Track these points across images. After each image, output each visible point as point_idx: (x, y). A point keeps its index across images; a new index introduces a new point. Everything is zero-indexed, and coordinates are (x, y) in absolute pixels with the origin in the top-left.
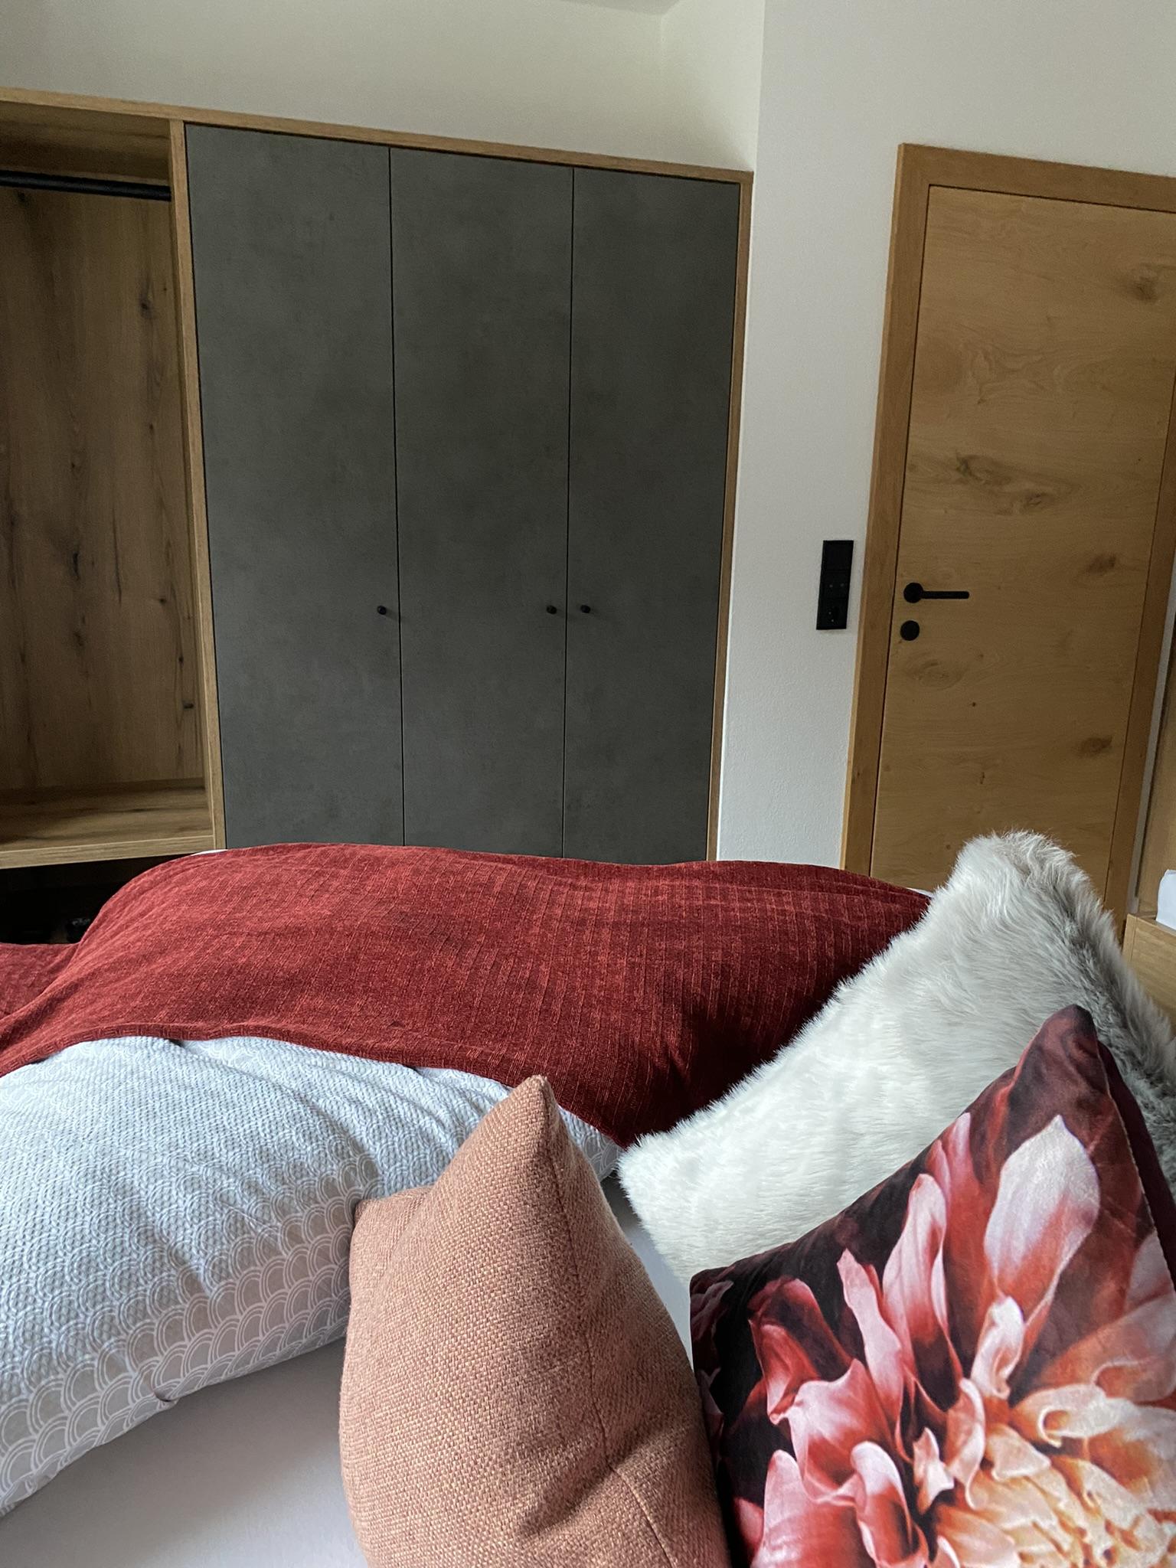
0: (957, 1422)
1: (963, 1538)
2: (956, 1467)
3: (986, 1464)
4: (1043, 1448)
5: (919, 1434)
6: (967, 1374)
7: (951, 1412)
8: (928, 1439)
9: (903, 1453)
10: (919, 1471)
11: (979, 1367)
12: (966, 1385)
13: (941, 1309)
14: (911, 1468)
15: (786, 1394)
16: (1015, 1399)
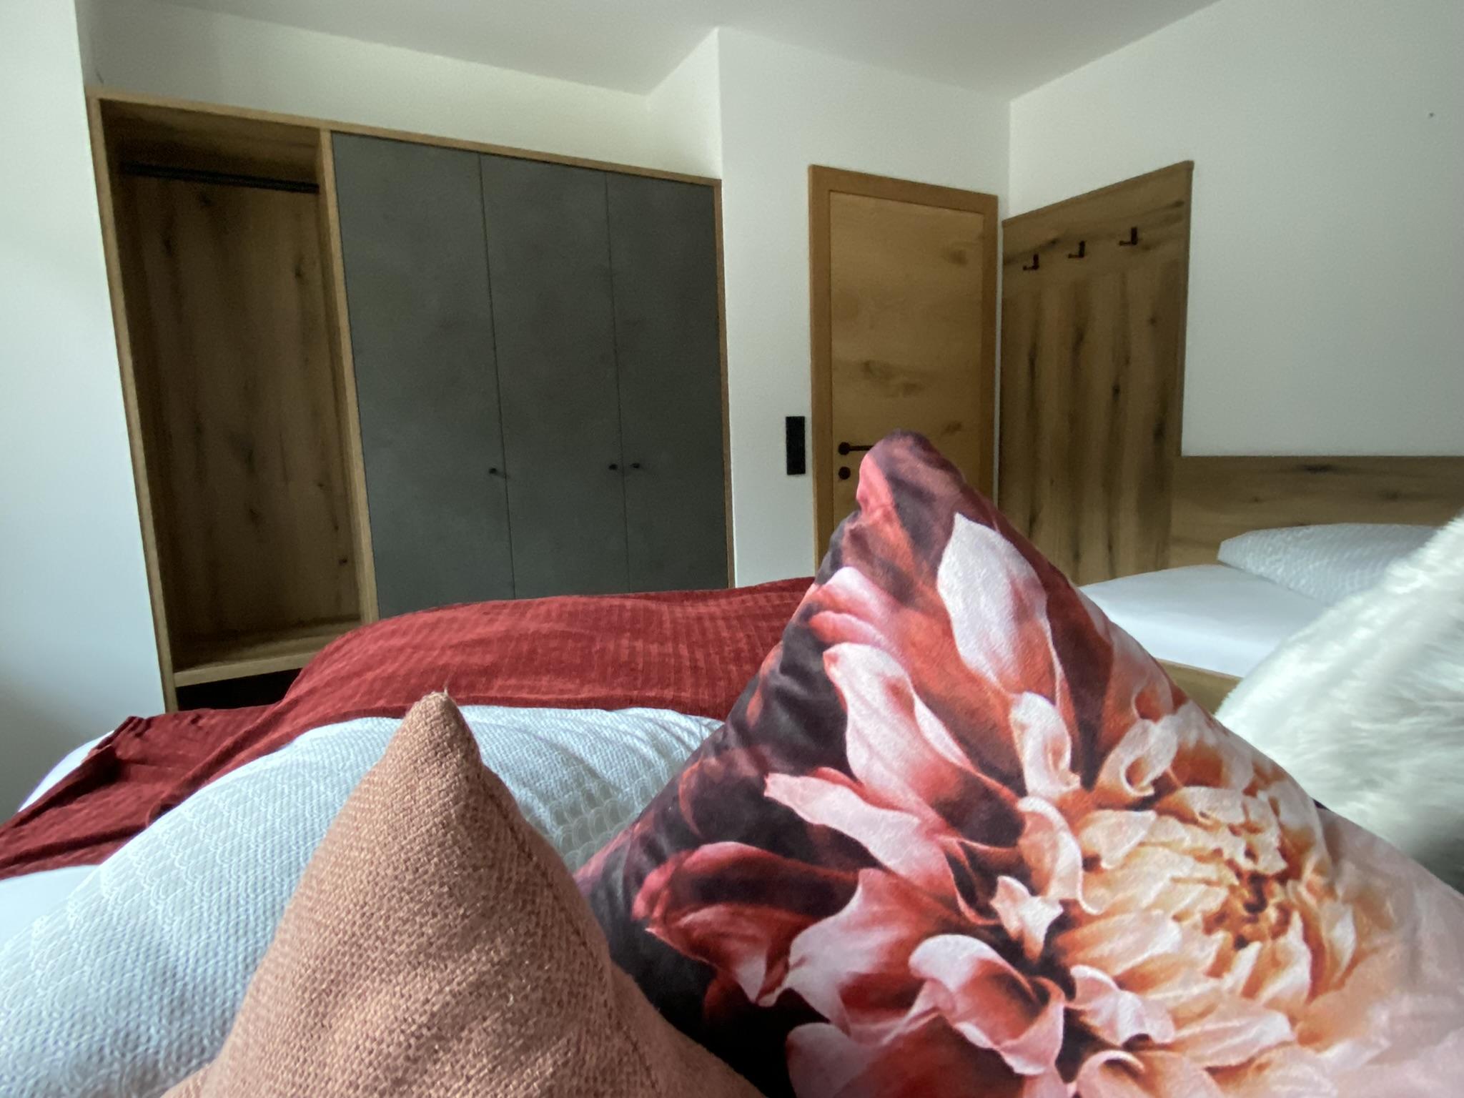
0: (1034, 846)
1: (1095, 952)
2: (1056, 890)
3: (1091, 863)
4: (1142, 804)
5: (991, 889)
6: (1022, 792)
7: (1023, 842)
8: (1007, 887)
9: (981, 922)
10: (1012, 925)
11: (1033, 778)
12: (1025, 805)
13: (952, 752)
14: (999, 929)
15: (770, 967)
16: (1089, 781)
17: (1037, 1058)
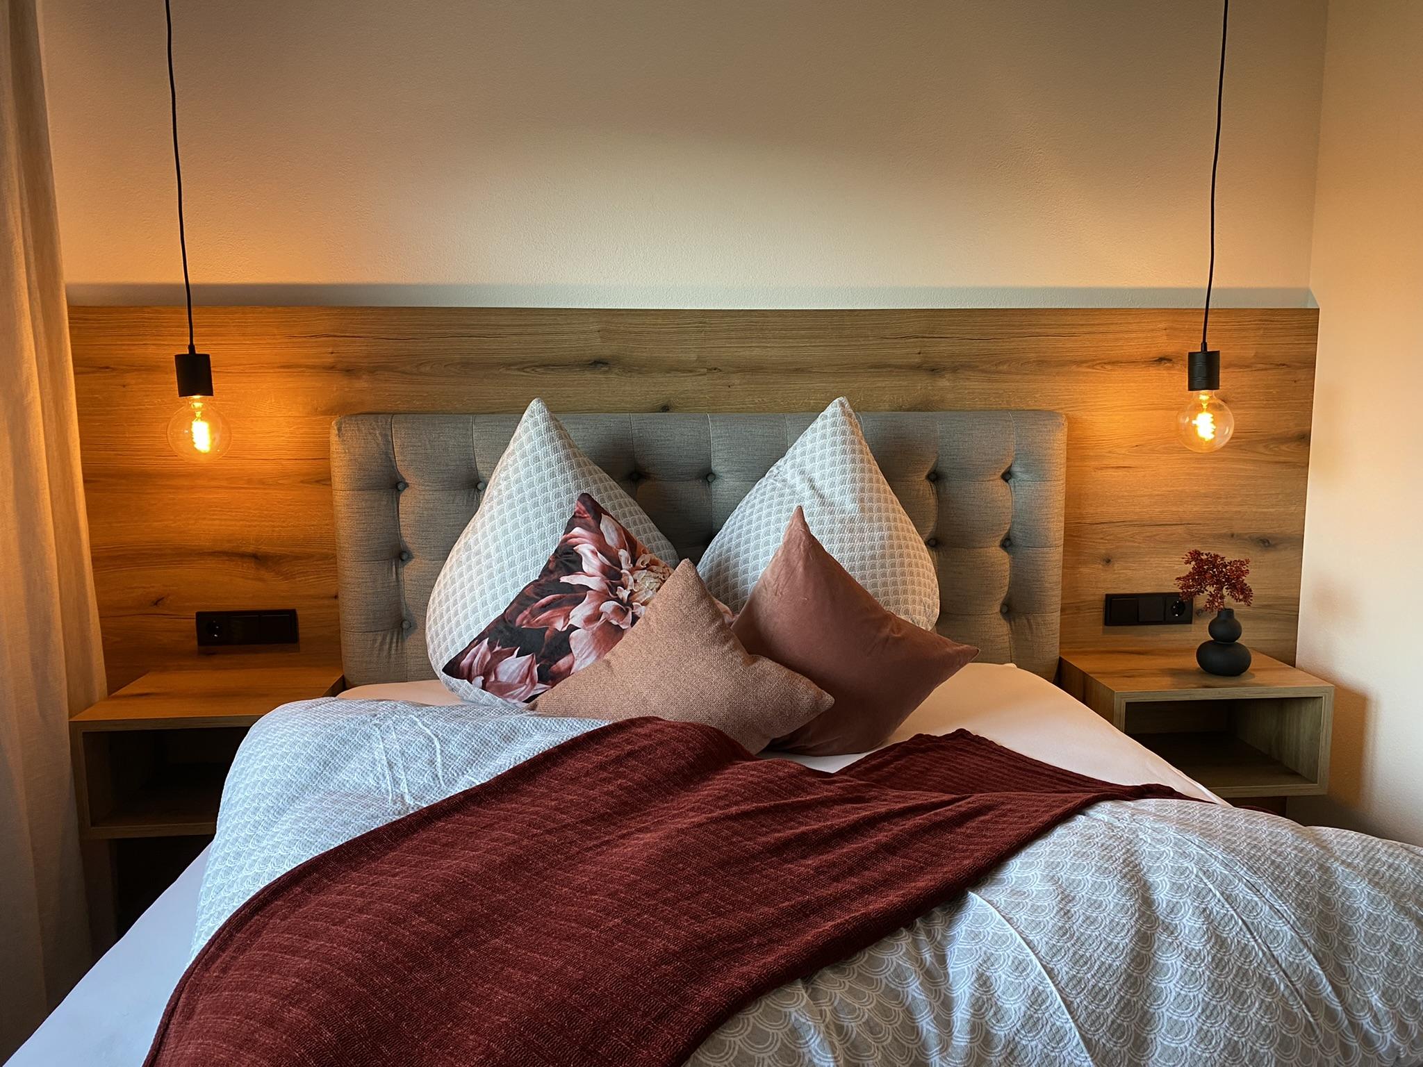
0: (624, 580)
1: (637, 599)
2: (629, 588)
3: (635, 581)
4: (644, 569)
5: (616, 590)
6: (622, 569)
7: (622, 579)
8: (619, 589)
9: (614, 597)
10: (621, 597)
11: (624, 566)
12: (622, 571)
13: (607, 563)
14: (618, 598)
15: (564, 621)
16: (634, 566)
17: (627, 624)
